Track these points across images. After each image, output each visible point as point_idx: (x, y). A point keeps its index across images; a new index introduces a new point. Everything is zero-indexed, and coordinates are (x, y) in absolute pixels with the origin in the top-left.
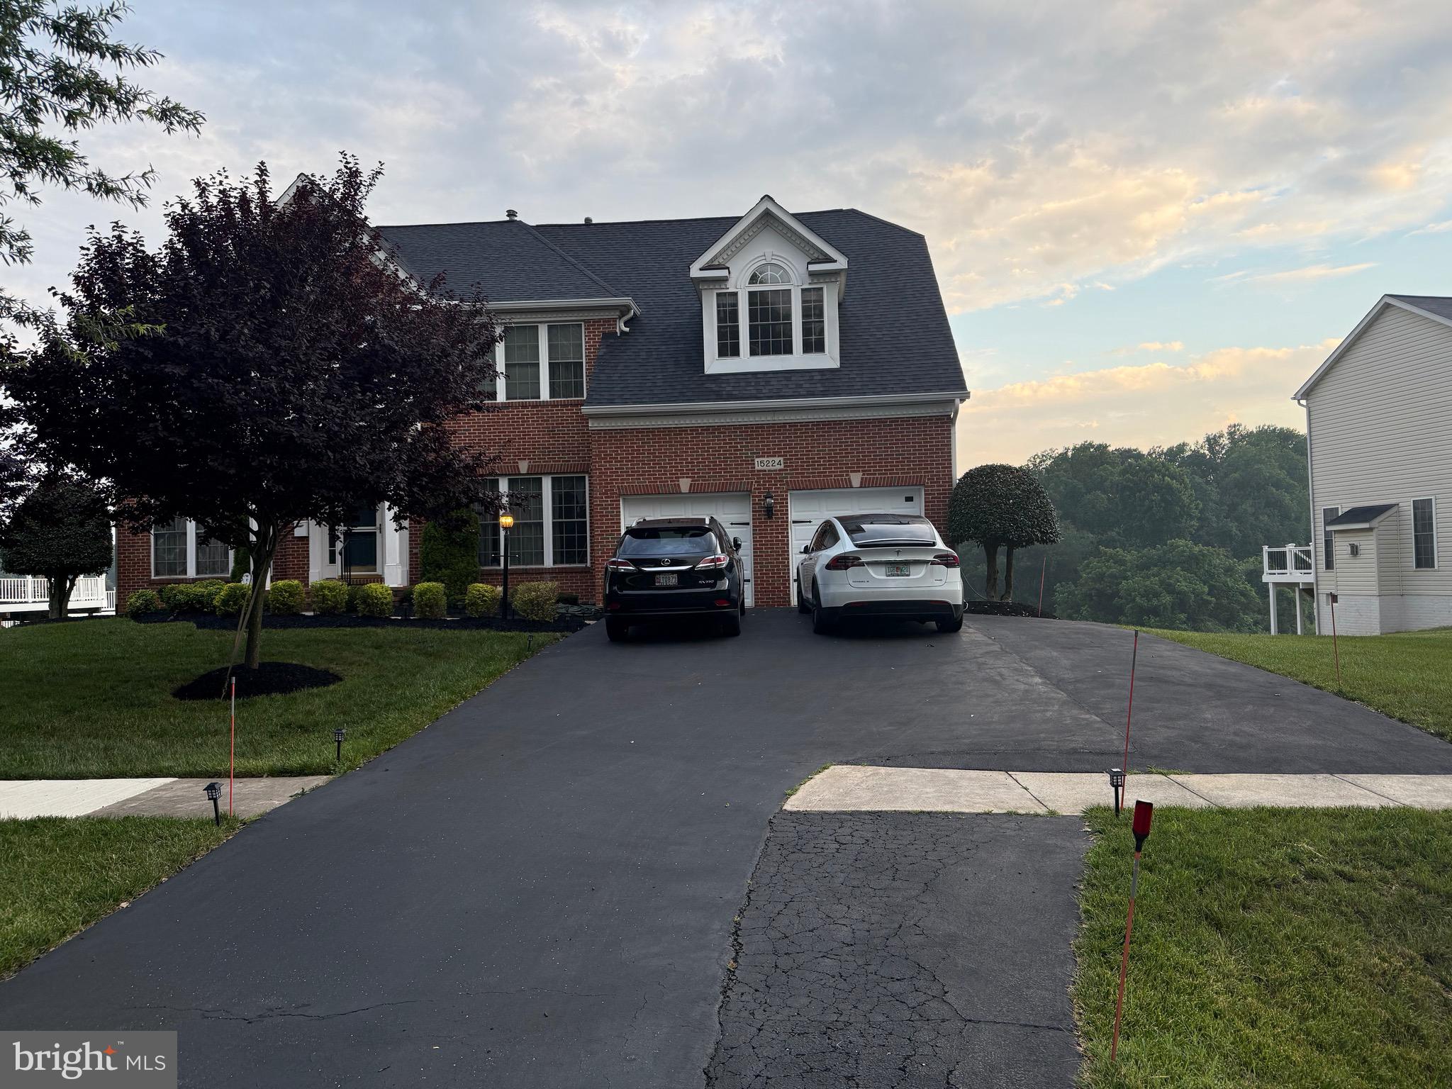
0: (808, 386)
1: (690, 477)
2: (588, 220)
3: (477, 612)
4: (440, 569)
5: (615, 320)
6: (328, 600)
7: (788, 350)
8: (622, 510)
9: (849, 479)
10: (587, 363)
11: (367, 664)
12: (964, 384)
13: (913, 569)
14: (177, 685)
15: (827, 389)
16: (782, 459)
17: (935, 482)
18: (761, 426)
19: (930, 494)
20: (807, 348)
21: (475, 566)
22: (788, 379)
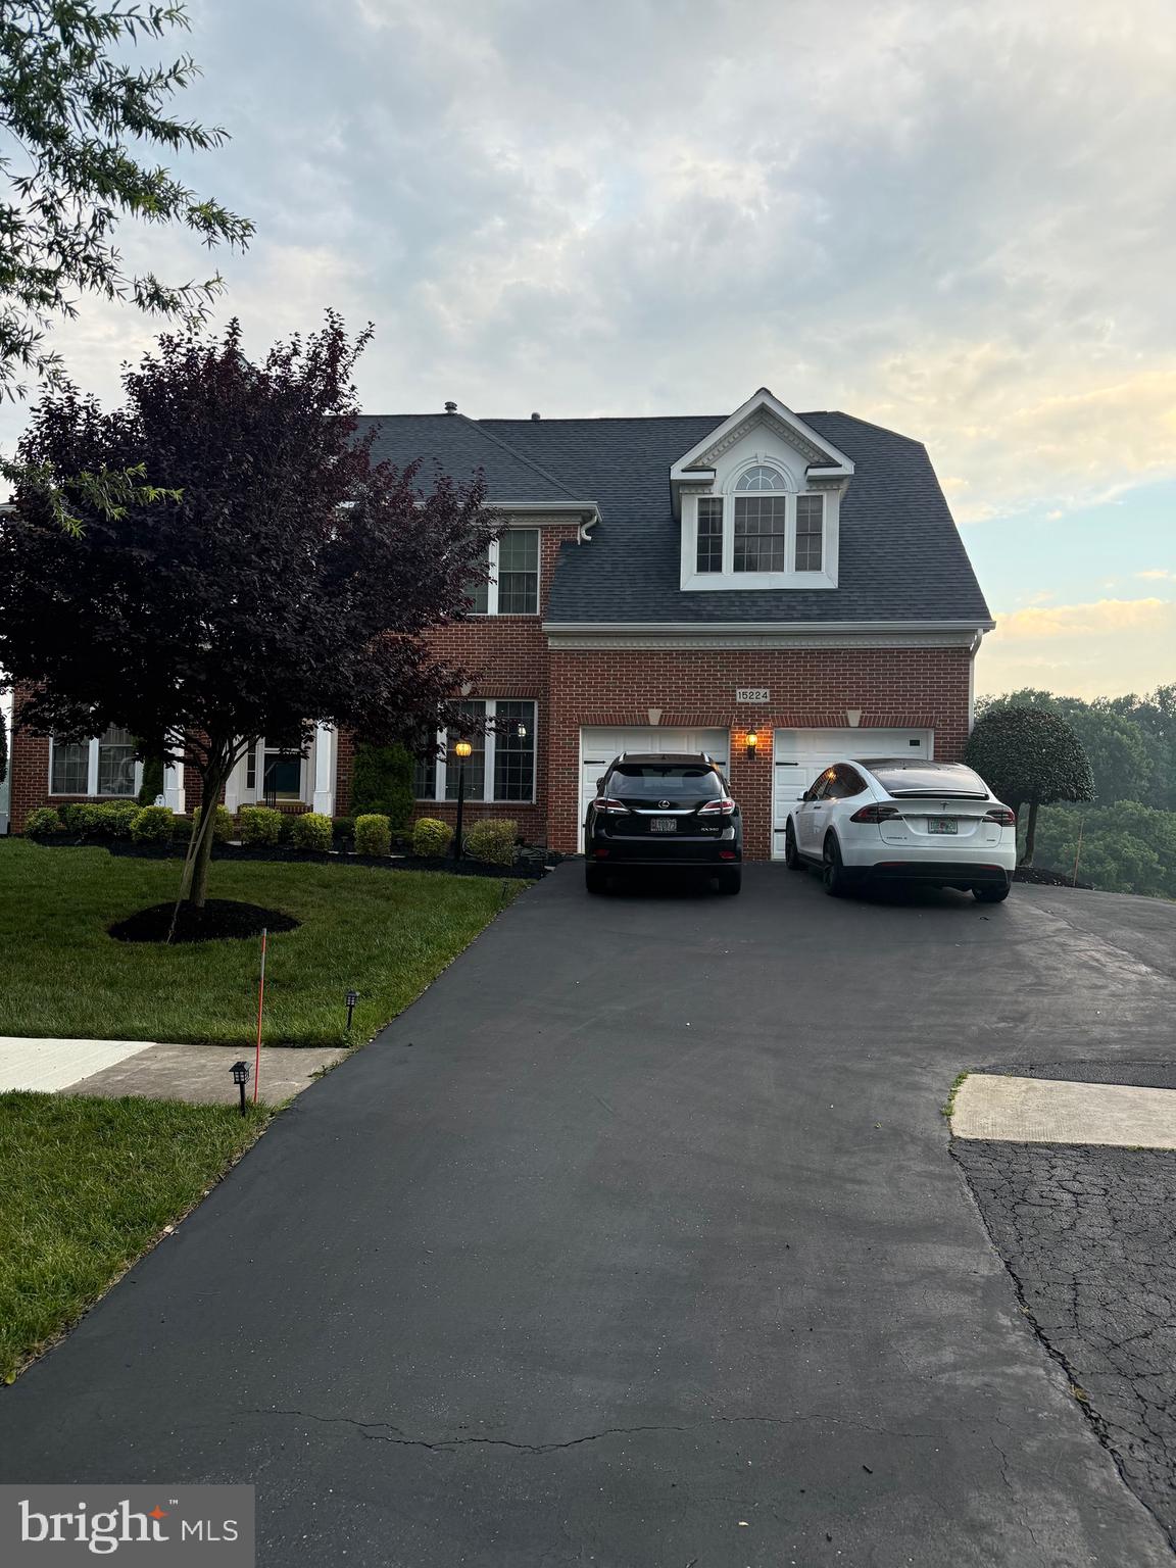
0: (801, 608)
1: (661, 708)
2: (535, 416)
3: (426, 851)
4: (373, 799)
5: (575, 527)
6: (259, 829)
7: (778, 566)
8: (580, 742)
9: (846, 717)
10: (542, 574)
11: (320, 906)
12: (988, 612)
13: (961, 826)
14: (111, 921)
15: (824, 612)
16: (768, 691)
17: (948, 725)
18: (744, 652)
19: (941, 738)
20: (801, 566)
21: (411, 799)
22: (779, 599)
